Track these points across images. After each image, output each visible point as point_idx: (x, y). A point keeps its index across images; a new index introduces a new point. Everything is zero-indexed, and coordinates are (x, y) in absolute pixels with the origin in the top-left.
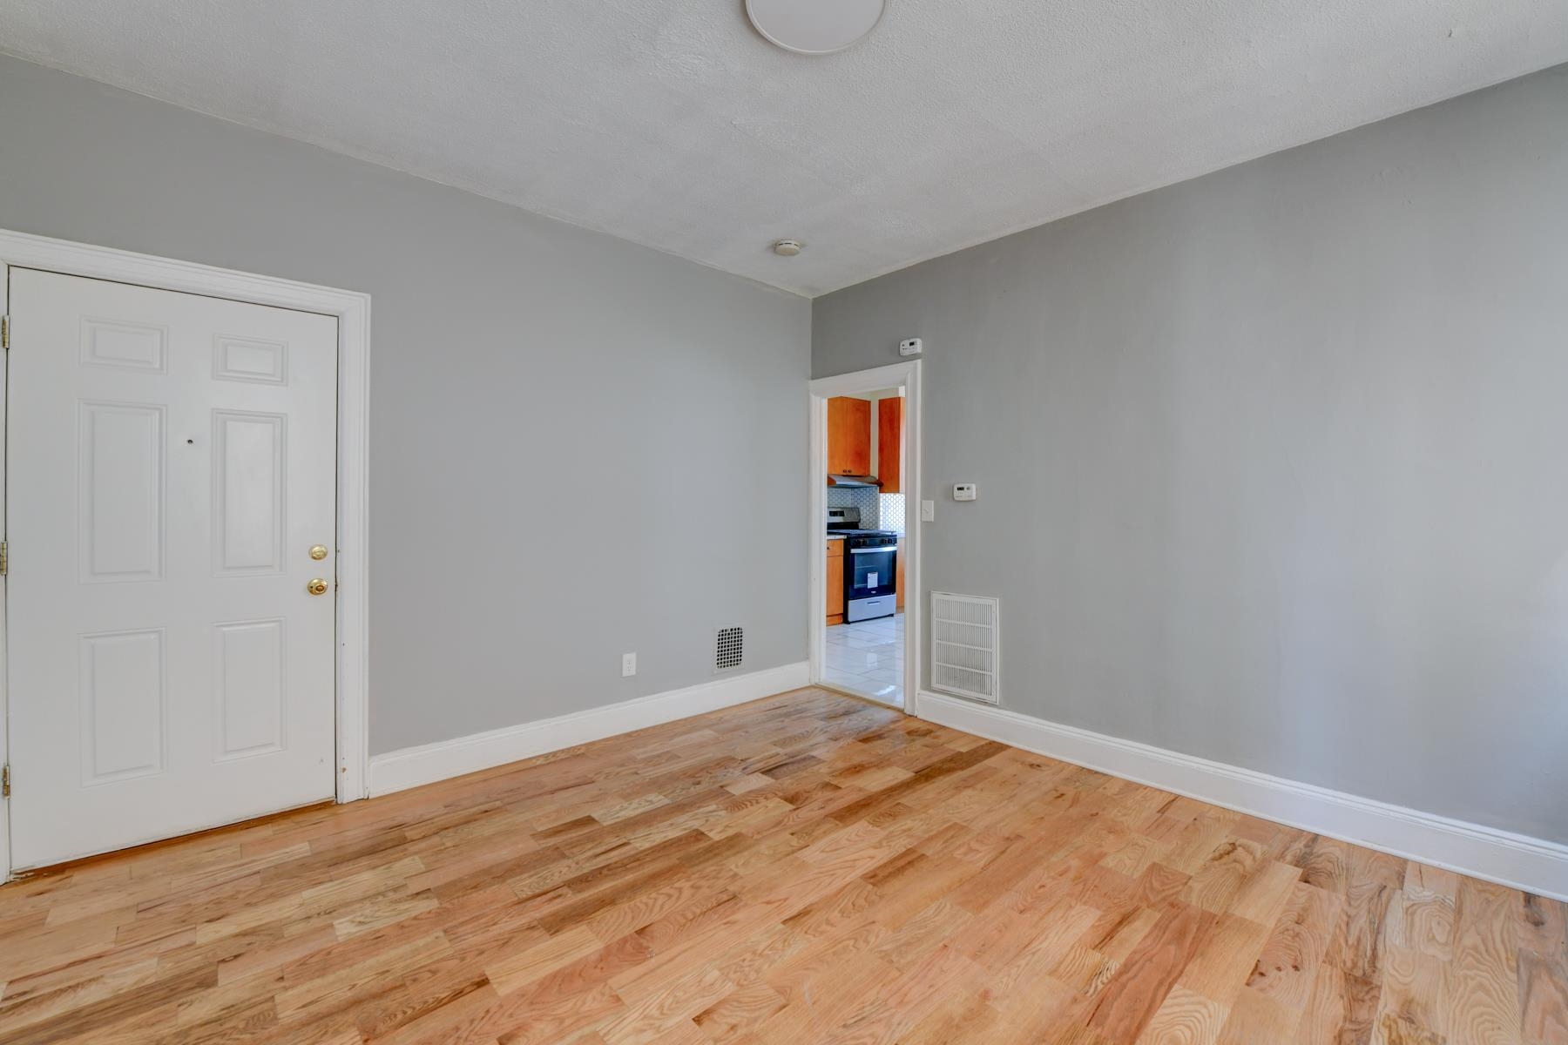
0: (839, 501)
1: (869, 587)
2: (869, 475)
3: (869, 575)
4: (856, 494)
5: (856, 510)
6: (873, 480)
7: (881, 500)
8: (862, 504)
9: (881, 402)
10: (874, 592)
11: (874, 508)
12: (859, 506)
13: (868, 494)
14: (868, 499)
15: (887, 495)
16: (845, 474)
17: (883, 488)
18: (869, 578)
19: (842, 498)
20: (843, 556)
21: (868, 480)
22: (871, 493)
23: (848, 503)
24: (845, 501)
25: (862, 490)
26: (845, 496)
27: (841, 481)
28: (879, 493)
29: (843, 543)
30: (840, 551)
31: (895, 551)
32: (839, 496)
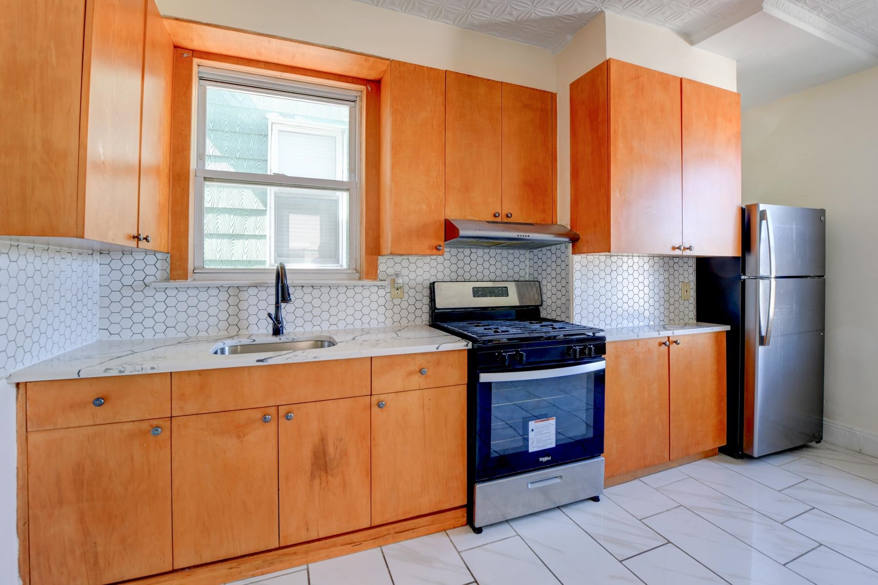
0: (505, 269)
1: (531, 450)
2: (554, 223)
3: (532, 424)
5: (535, 284)
6: (563, 231)
7: (577, 266)
8: (544, 274)
9: (575, 83)
11: (564, 283)
13: (554, 258)
14: (554, 266)
15: (591, 257)
16: (499, 219)
17: (579, 244)
18: (533, 430)
19: (511, 265)
20: (465, 387)
21: (554, 229)
22: (559, 253)
23: (522, 273)
24: (516, 269)
25: (544, 249)
26: (517, 262)
27: (476, 230)
28: (573, 254)
29: (465, 357)
30: (458, 374)
31: (603, 371)
32: (505, 261)
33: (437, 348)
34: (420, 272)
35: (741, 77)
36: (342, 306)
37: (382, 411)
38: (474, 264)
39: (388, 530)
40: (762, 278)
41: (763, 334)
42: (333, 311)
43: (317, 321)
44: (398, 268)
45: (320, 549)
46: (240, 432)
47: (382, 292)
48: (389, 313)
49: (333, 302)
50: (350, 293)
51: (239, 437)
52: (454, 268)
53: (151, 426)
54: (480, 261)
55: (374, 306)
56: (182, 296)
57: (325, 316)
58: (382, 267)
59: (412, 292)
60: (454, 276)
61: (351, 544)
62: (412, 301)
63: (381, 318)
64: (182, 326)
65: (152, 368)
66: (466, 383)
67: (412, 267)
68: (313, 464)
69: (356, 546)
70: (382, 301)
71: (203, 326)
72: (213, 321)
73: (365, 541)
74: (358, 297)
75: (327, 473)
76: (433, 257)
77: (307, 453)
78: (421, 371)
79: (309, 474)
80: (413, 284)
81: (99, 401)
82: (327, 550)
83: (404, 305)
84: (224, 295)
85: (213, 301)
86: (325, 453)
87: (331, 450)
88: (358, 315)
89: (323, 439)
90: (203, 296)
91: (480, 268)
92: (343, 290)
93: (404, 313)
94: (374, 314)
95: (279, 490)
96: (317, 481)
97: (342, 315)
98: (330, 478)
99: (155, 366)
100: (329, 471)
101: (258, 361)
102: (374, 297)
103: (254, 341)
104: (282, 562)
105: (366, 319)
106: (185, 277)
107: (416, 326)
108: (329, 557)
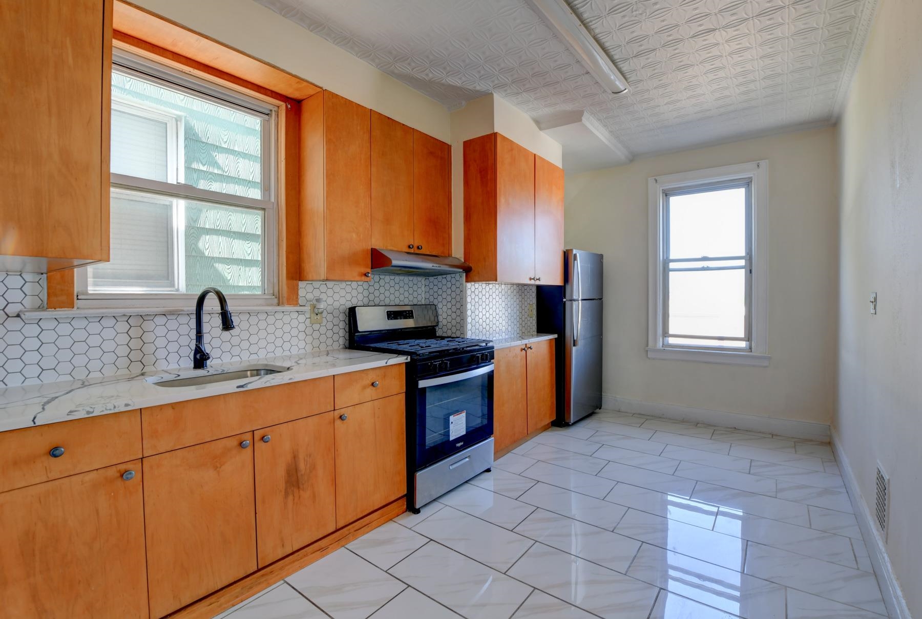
0: (406, 294)
1: (451, 438)
2: (450, 255)
3: (452, 418)
4: (431, 285)
5: (431, 307)
6: (456, 263)
7: (469, 292)
8: (440, 299)
9: (467, 145)
10: (459, 445)
11: (458, 306)
12: (436, 302)
13: (449, 285)
14: (449, 291)
15: (477, 285)
16: (412, 251)
17: (472, 274)
18: (452, 423)
19: (411, 291)
20: (404, 395)
21: (449, 261)
22: (453, 281)
23: (419, 298)
24: (415, 294)
25: (440, 277)
26: (415, 288)
27: (403, 260)
28: (466, 282)
29: (403, 369)
30: (397, 385)
31: (492, 372)
32: (406, 287)
33: (386, 363)
34: (336, 297)
35: (565, 156)
36: (262, 334)
37: (343, 423)
38: (382, 290)
39: (349, 530)
40: (574, 300)
41: (575, 339)
42: (254, 339)
43: (236, 351)
44: (317, 293)
45: (294, 562)
46: (216, 462)
47: (302, 318)
48: (309, 339)
49: (253, 330)
50: (271, 319)
51: (216, 468)
52: (366, 293)
53: (119, 471)
54: (387, 287)
55: (294, 332)
56: (64, 329)
57: (245, 345)
58: (301, 293)
59: (330, 317)
60: (366, 301)
61: (319, 550)
62: (330, 326)
63: (302, 344)
64: (65, 368)
65: (127, 405)
66: (405, 391)
67: (330, 292)
68: (287, 482)
69: (324, 551)
70: (302, 327)
71: (95, 365)
72: (109, 358)
73: (330, 545)
74: (279, 324)
75: (299, 488)
76: (360, 283)
77: (281, 472)
78: (373, 384)
79: (283, 493)
80: (330, 309)
81: (54, 452)
82: (299, 561)
83: (323, 330)
84: (122, 326)
85: (109, 333)
86: (297, 470)
87: (302, 466)
88: (279, 342)
89: (295, 457)
90: (94, 327)
91: (387, 294)
92: (264, 316)
93: (323, 338)
94: (294, 341)
95: (256, 513)
96: (291, 497)
97: (263, 343)
98: (301, 491)
99: (130, 402)
100: (301, 486)
101: (238, 387)
102: (294, 323)
103: (179, 376)
104: (259, 583)
105: (287, 346)
106: (71, 305)
107: (333, 350)
108: (301, 567)
